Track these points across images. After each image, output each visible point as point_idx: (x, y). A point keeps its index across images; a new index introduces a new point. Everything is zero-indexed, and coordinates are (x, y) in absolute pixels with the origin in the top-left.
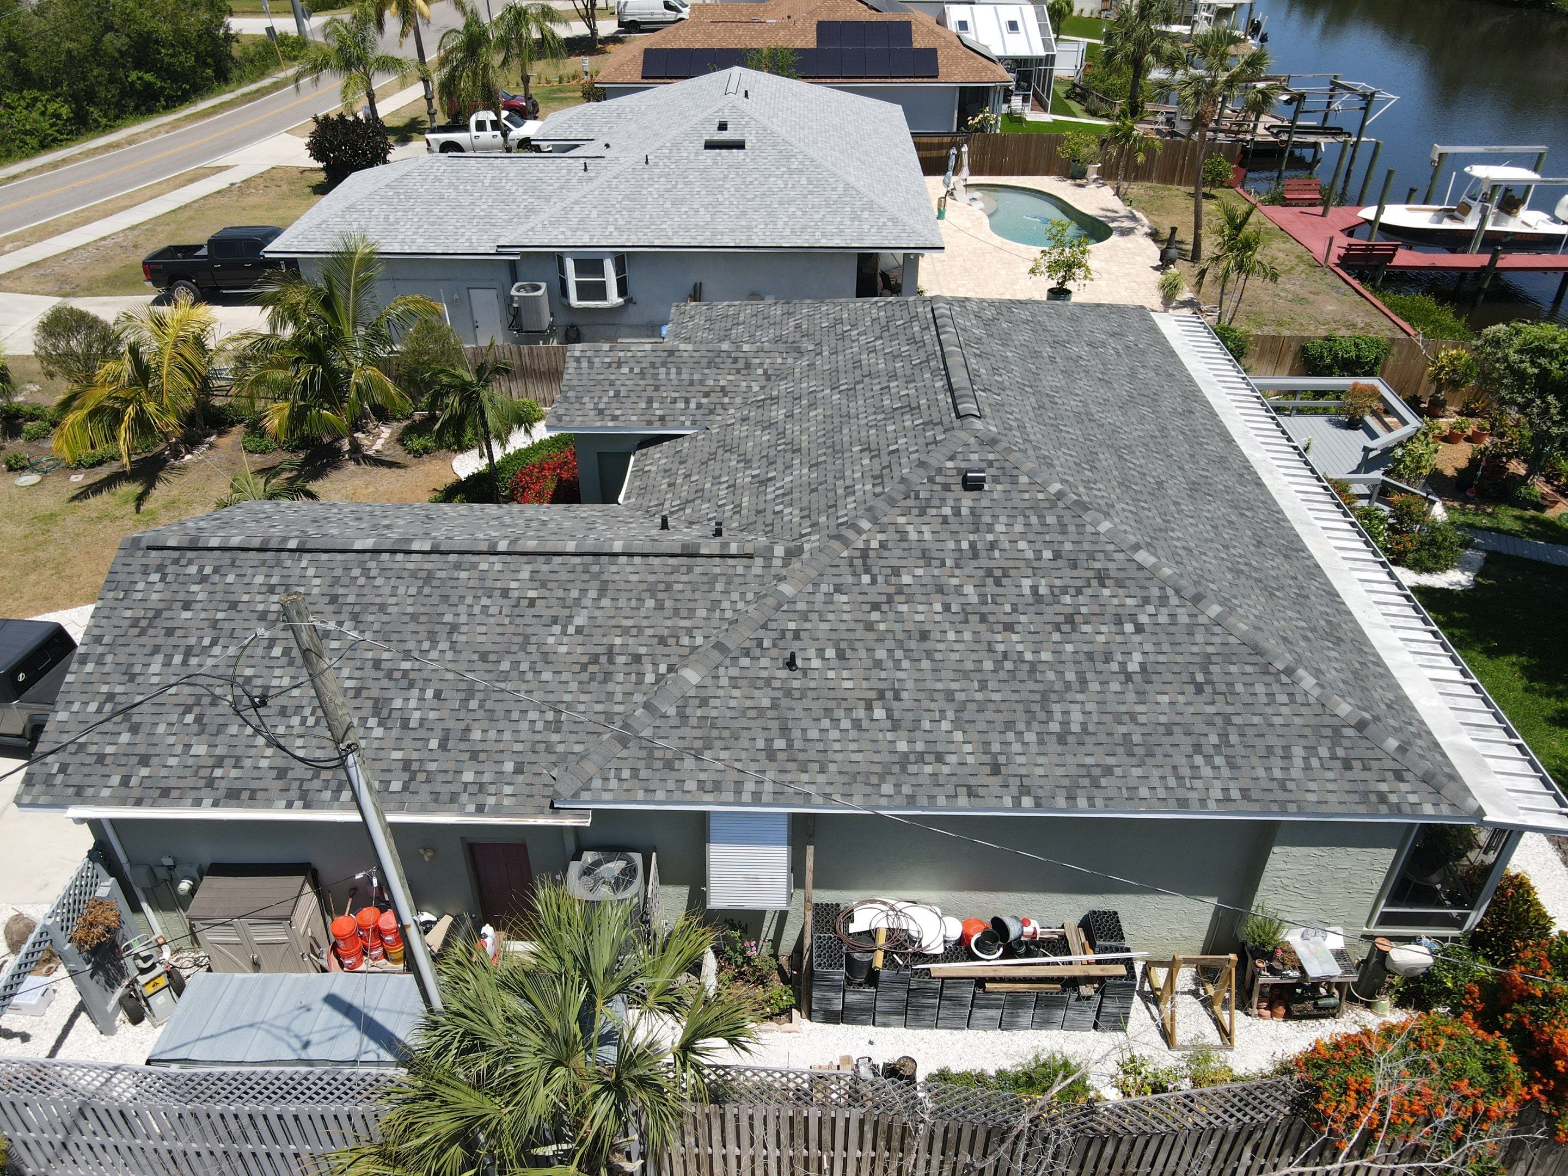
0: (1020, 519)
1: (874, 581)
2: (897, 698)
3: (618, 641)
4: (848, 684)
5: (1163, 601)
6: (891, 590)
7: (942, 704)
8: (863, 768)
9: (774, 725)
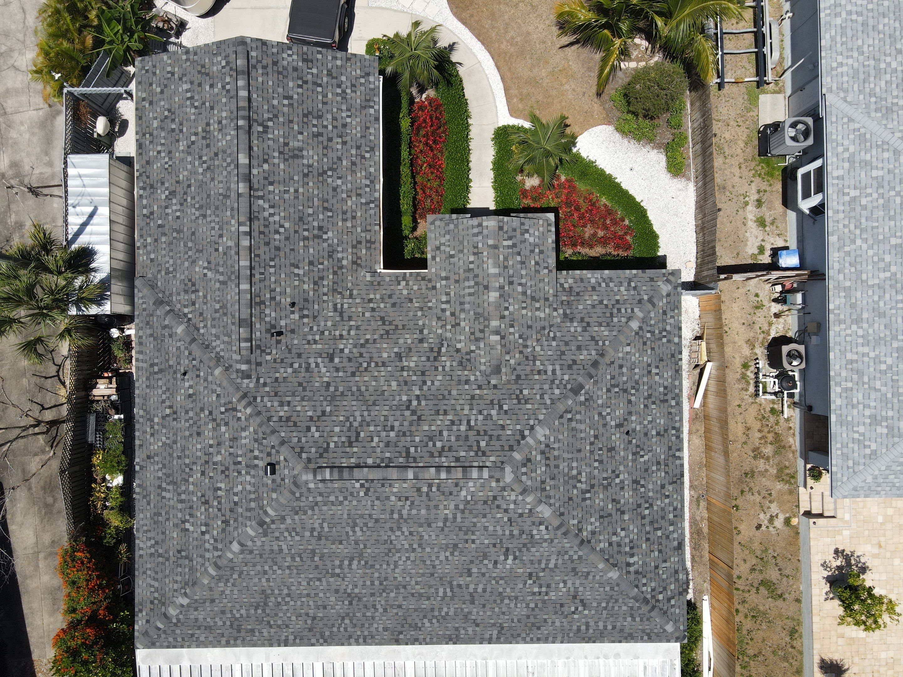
0: (253, 489)
1: (222, 413)
2: (175, 419)
3: (201, 294)
4: (179, 399)
5: (216, 549)
6: (218, 421)
7: (172, 438)
8: (148, 403)
9: (163, 367)
